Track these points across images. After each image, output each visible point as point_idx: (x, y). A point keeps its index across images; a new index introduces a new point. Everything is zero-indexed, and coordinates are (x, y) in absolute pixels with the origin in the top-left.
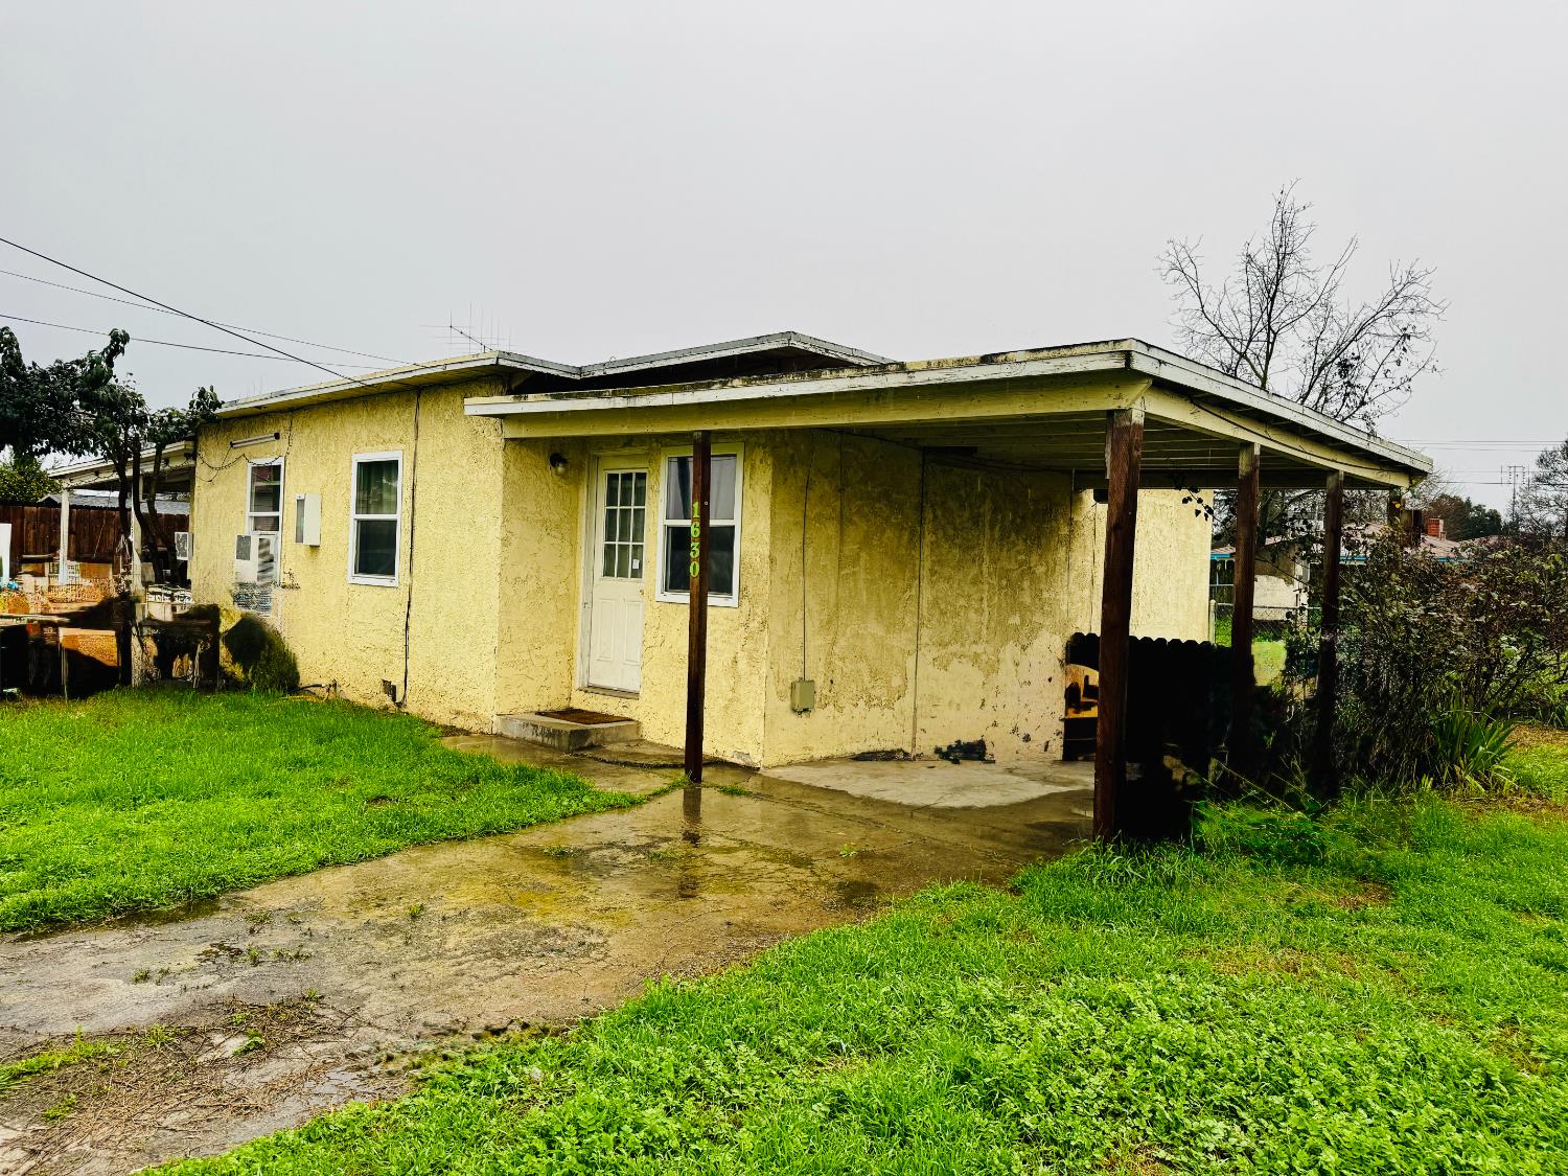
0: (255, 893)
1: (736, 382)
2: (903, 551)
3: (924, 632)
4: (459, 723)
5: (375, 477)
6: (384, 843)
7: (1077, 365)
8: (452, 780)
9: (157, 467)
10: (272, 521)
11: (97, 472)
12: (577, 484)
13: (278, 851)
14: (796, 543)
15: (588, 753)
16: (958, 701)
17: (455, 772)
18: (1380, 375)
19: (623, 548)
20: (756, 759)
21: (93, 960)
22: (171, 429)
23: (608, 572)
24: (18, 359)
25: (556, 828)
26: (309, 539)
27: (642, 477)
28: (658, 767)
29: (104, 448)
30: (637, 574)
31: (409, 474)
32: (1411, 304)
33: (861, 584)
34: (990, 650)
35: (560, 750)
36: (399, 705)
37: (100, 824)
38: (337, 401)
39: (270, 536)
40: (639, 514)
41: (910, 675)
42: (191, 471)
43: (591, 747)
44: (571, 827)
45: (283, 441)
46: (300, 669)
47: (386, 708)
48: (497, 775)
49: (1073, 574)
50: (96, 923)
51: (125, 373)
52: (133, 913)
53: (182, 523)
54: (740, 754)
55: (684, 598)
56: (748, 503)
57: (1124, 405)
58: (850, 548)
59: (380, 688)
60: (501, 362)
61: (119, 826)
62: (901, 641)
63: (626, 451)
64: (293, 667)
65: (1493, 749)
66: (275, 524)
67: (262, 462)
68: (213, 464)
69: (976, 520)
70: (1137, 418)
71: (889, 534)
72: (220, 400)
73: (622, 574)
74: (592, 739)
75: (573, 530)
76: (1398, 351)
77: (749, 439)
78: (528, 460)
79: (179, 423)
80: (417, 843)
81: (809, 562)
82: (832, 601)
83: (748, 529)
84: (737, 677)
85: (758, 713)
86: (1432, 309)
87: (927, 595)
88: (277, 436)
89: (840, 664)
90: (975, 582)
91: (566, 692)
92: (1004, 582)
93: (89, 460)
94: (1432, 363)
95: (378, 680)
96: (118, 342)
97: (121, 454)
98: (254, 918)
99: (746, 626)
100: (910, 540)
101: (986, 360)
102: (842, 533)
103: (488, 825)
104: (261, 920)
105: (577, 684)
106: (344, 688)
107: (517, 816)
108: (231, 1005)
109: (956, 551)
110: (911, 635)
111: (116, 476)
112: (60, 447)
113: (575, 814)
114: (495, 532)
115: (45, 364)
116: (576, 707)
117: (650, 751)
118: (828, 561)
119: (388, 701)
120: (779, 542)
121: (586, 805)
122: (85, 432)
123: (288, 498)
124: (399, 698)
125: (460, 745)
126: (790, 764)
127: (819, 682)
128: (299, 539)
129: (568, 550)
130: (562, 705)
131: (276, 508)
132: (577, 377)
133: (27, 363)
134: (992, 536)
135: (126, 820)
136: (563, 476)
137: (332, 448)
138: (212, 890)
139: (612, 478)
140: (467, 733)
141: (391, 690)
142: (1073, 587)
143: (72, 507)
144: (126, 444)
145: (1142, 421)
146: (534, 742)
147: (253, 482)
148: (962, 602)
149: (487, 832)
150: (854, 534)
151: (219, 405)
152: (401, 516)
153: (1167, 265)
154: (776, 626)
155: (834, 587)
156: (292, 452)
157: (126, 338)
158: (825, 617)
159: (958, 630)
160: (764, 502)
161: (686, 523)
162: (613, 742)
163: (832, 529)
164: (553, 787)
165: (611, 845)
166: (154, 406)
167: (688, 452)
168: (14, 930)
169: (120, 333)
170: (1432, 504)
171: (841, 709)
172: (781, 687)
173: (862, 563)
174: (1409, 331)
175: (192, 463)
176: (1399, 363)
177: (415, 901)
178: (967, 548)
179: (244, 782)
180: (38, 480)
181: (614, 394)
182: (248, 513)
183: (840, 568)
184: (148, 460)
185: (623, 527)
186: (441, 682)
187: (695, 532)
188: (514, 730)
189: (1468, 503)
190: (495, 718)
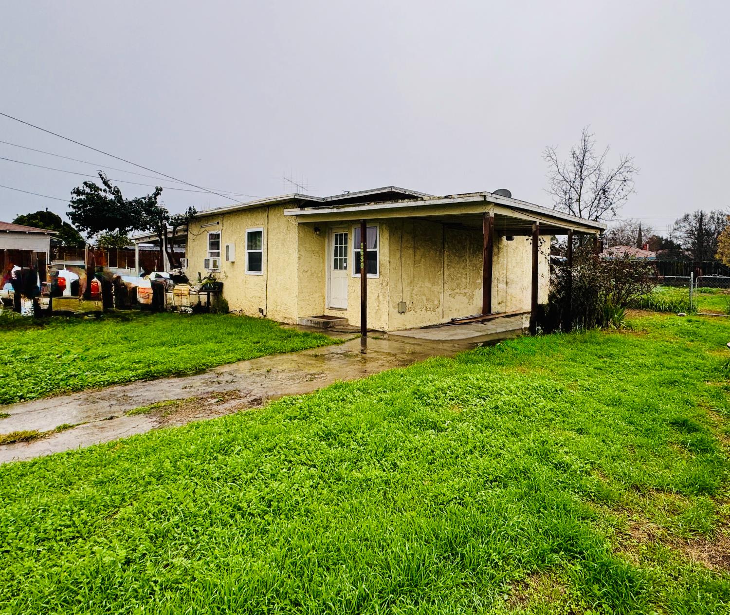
0: (218, 368)
1: (372, 203)
2: (437, 258)
3: (445, 285)
4: (286, 321)
5: (254, 238)
6: (258, 354)
7: (471, 199)
8: (282, 337)
9: (174, 235)
10: (217, 254)
11: (149, 237)
12: (324, 237)
13: (225, 357)
14: (398, 255)
15: (329, 329)
16: (458, 308)
17: (283, 335)
18: (617, 194)
19: (341, 260)
20: (386, 329)
21: (168, 385)
22: (179, 221)
23: (336, 268)
24: (121, 197)
25: (316, 350)
26: (231, 260)
27: (346, 235)
28: (352, 332)
29: (153, 228)
30: (345, 268)
31: (266, 235)
32: (628, 169)
33: (422, 270)
34: (470, 291)
35: (320, 328)
36: (265, 316)
37: (165, 351)
38: (239, 211)
39: (216, 258)
40: (346, 248)
41: (441, 300)
42: (186, 236)
43: (331, 327)
44: (321, 349)
45: (220, 225)
46: (229, 305)
47: (260, 317)
48: (297, 335)
49: (500, 265)
50: (168, 377)
51: (161, 202)
52: (179, 374)
53: (183, 255)
54: (381, 328)
55: (359, 276)
56: (381, 243)
57: (487, 211)
58: (418, 258)
59: (258, 310)
60: (296, 197)
61: (171, 352)
62: (437, 288)
63: (340, 226)
64: (226, 304)
65: (619, 316)
66: (218, 254)
67: (213, 232)
68: (194, 233)
69: (464, 248)
70: (492, 214)
71: (432, 252)
72: (197, 211)
73: (341, 268)
74: (331, 325)
75: (323, 254)
76: (622, 186)
77: (381, 222)
78: (306, 230)
79: (181, 219)
80: (270, 354)
81: (403, 262)
82: (412, 276)
83: (382, 252)
84: (379, 302)
85: (387, 313)
86: (635, 171)
87: (446, 273)
88: (218, 223)
89: (415, 297)
90: (464, 268)
91: (322, 310)
92: (475, 268)
93: (147, 233)
94: (633, 190)
95: (257, 308)
96: (159, 191)
97: (160, 230)
98: (218, 374)
99: (382, 284)
100: (440, 254)
101: (446, 197)
102: (415, 252)
103: (293, 349)
104: (219, 375)
105: (326, 307)
106: (245, 311)
107: (302, 346)
108: (212, 393)
109: (457, 258)
110: (441, 286)
111: (157, 238)
112: (137, 228)
113: (322, 345)
114: (295, 255)
115: (131, 199)
116: (326, 315)
117: (352, 328)
118: (410, 262)
119: (261, 315)
120: (392, 257)
121: (326, 343)
122: (147, 223)
123: (223, 244)
124: (265, 314)
125: (286, 327)
126: (398, 330)
127: (408, 303)
128: (227, 259)
129: (322, 260)
130: (322, 314)
131: (218, 249)
132: (322, 201)
133: (124, 198)
134: (470, 252)
135: (173, 350)
136: (319, 235)
137: (238, 227)
138: (204, 367)
139: (336, 235)
140: (288, 324)
141: (261, 311)
142: (500, 270)
143: (139, 250)
144: (161, 227)
145: (493, 216)
146: (311, 326)
147: (210, 239)
148: (459, 275)
149: (293, 350)
150: (419, 253)
151: (196, 213)
152: (263, 250)
153: (546, 155)
154: (392, 284)
155: (412, 270)
156: (224, 228)
157: (161, 190)
158: (409, 281)
159: (458, 285)
160: (387, 242)
161: (359, 250)
162: (338, 326)
163: (411, 251)
164: (316, 338)
165: (332, 353)
166: (172, 213)
167: (359, 226)
168: (142, 379)
169: (159, 188)
170: (650, 239)
171: (416, 312)
172: (394, 305)
173: (422, 262)
174: (626, 179)
175: (186, 233)
176: (622, 189)
177: (269, 368)
178: (460, 257)
179: (212, 339)
180: (121, 240)
181: (333, 208)
182: (208, 251)
183: (414, 264)
184: (170, 232)
185: (340, 252)
186: (279, 307)
187: (362, 253)
188: (304, 323)
189: (662, 238)
190: (298, 319)
